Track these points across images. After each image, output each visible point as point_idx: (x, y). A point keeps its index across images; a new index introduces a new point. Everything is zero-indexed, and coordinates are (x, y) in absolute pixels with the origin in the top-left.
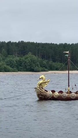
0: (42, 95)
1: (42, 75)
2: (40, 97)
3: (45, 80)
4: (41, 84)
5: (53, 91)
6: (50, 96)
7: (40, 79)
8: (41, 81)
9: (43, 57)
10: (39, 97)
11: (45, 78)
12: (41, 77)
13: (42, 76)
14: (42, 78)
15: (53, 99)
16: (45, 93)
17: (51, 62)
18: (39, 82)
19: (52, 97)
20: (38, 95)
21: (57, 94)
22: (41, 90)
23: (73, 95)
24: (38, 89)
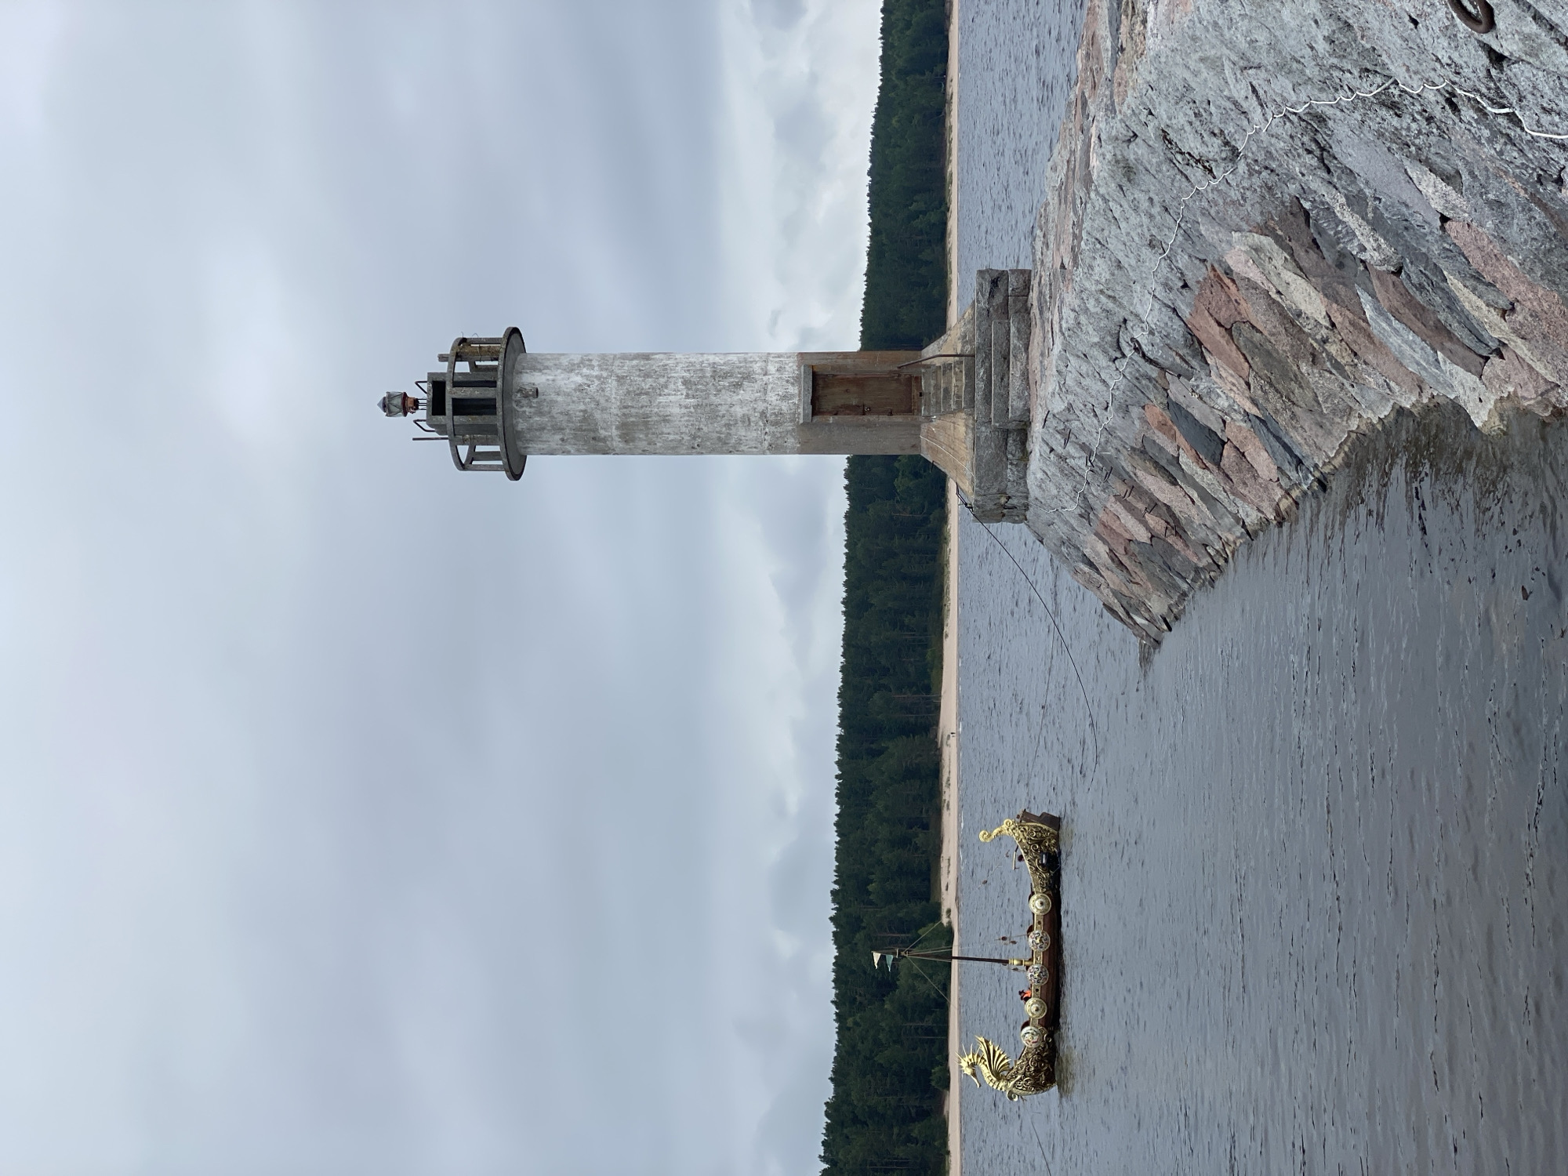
0: (1037, 1070)
1: (959, 1063)
2: (1046, 1080)
3: (978, 1056)
4: (998, 1075)
6: (1040, 1034)
7: (974, 1074)
8: (985, 1071)
10: (1045, 1085)
11: (973, 1055)
12: (968, 1071)
13: (964, 1064)
14: (973, 1065)
15: (1052, 1021)
16: (1030, 1056)
18: (987, 1081)
19: (1046, 1027)
20: (1039, 1086)
21: (1031, 1007)
22: (1017, 1073)
23: (1038, 941)
24: (1014, 1086)
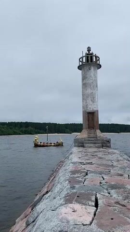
5: (41, 143)
9: (36, 128)
15: (41, 146)
16: (37, 144)
17: (39, 130)
20: (34, 144)
